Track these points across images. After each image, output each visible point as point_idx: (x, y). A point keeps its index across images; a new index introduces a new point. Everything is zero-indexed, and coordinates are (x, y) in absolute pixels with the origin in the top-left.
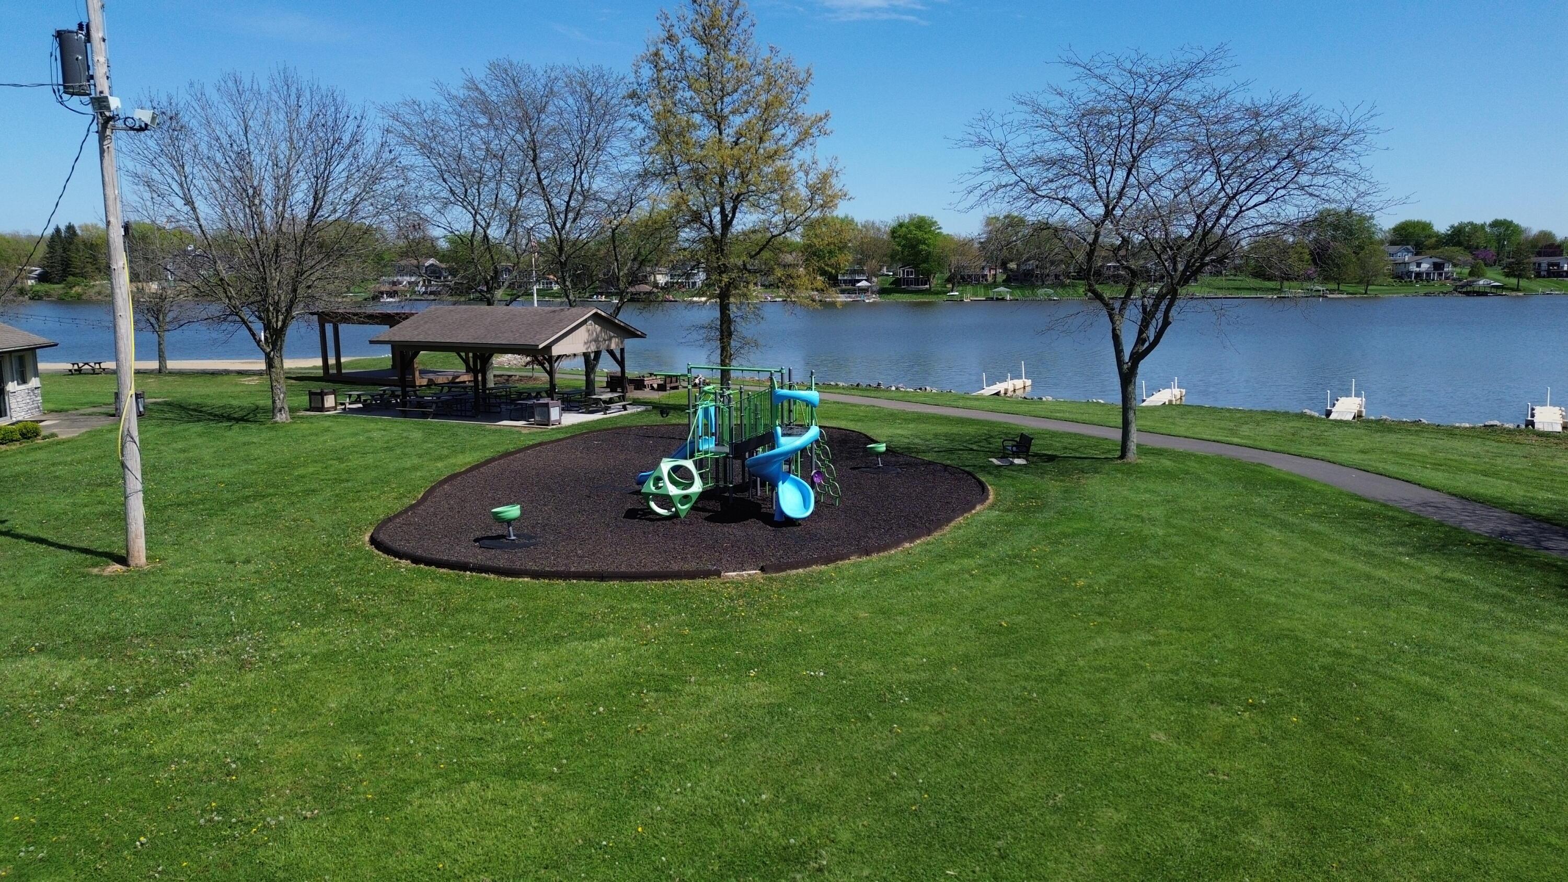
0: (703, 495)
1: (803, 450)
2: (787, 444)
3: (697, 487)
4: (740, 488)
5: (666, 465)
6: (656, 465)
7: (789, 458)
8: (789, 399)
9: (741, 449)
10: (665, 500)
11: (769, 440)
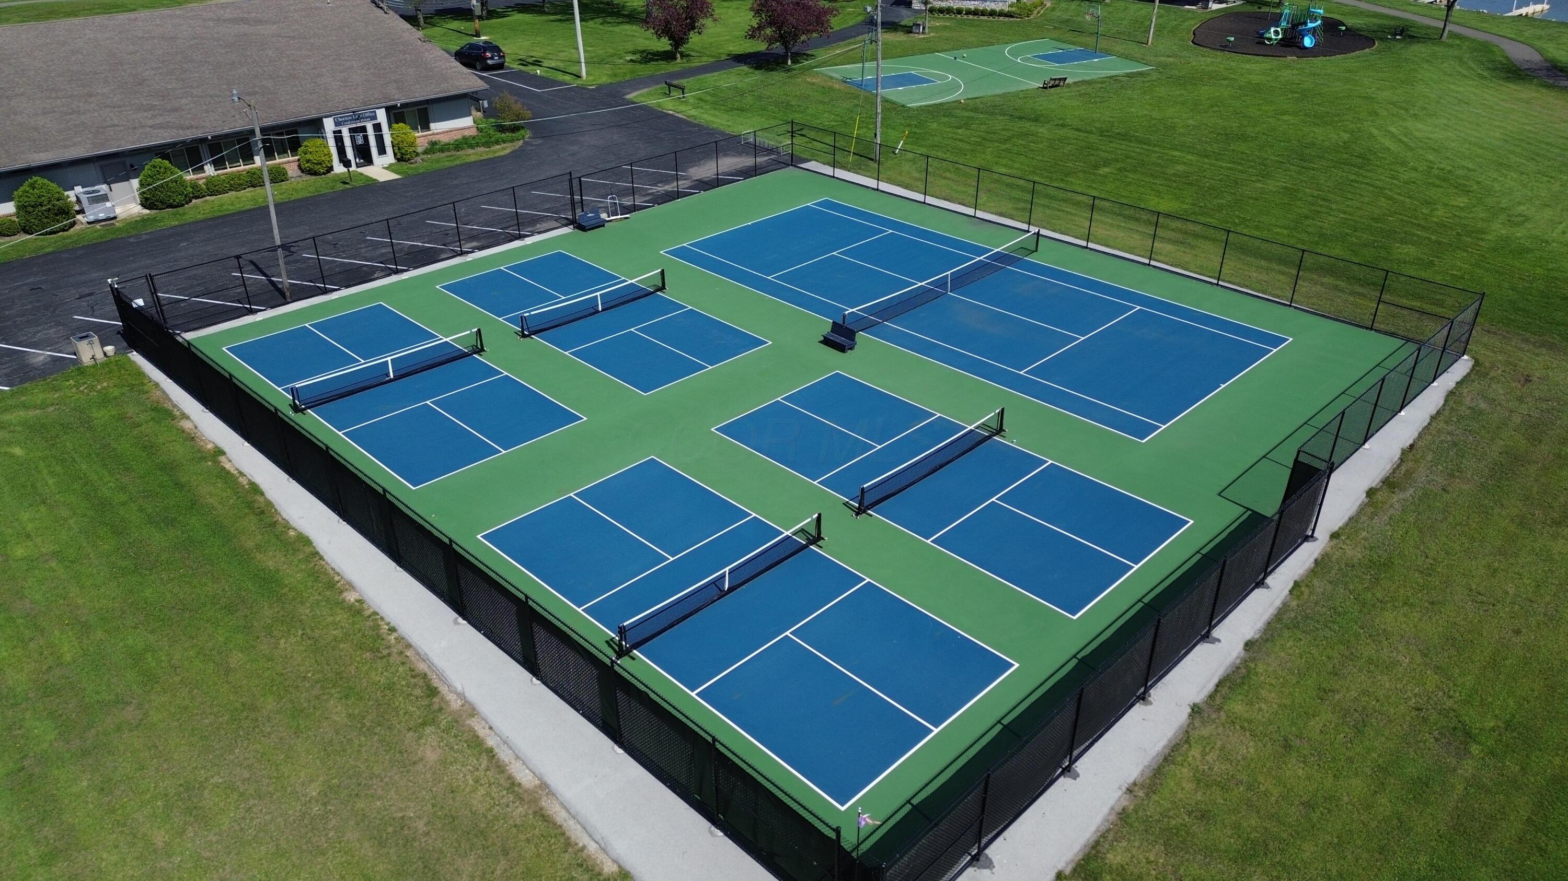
0: (1281, 39)
1: (1314, 28)
2: (1310, 25)
3: (1280, 36)
4: (1291, 38)
5: (1272, 29)
6: (1270, 29)
7: (1309, 30)
8: (1313, 12)
9: (1294, 26)
10: (1270, 39)
11: (1305, 23)
